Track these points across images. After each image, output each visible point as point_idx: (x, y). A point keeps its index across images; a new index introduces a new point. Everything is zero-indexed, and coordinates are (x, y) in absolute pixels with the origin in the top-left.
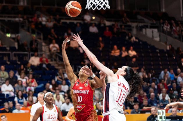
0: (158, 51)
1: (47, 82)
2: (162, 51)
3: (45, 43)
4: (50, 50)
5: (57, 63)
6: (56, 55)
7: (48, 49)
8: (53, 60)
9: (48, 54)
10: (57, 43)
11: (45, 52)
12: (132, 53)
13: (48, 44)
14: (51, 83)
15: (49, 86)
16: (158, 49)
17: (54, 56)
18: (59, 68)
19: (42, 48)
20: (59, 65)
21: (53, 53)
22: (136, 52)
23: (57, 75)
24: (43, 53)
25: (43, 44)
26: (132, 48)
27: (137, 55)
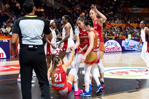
0: (54, 9)
1: (4, 22)
2: (55, 10)
3: (3, 4)
4: (5, 7)
5: (8, 13)
6: (8, 10)
7: (4, 7)
8: (7, 12)
9: (5, 9)
10: (8, 4)
11: (3, 8)
12: (42, 10)
13: (5, 5)
14: (6, 22)
15: (4, 24)
16: (54, 8)
17: (7, 10)
18: (9, 15)
19: (2, 6)
20: (9, 14)
21: (7, 9)
22: (44, 10)
23: (9, 19)
24: (2, 8)
25: (2, 4)
26: (42, 8)
27: (44, 11)
